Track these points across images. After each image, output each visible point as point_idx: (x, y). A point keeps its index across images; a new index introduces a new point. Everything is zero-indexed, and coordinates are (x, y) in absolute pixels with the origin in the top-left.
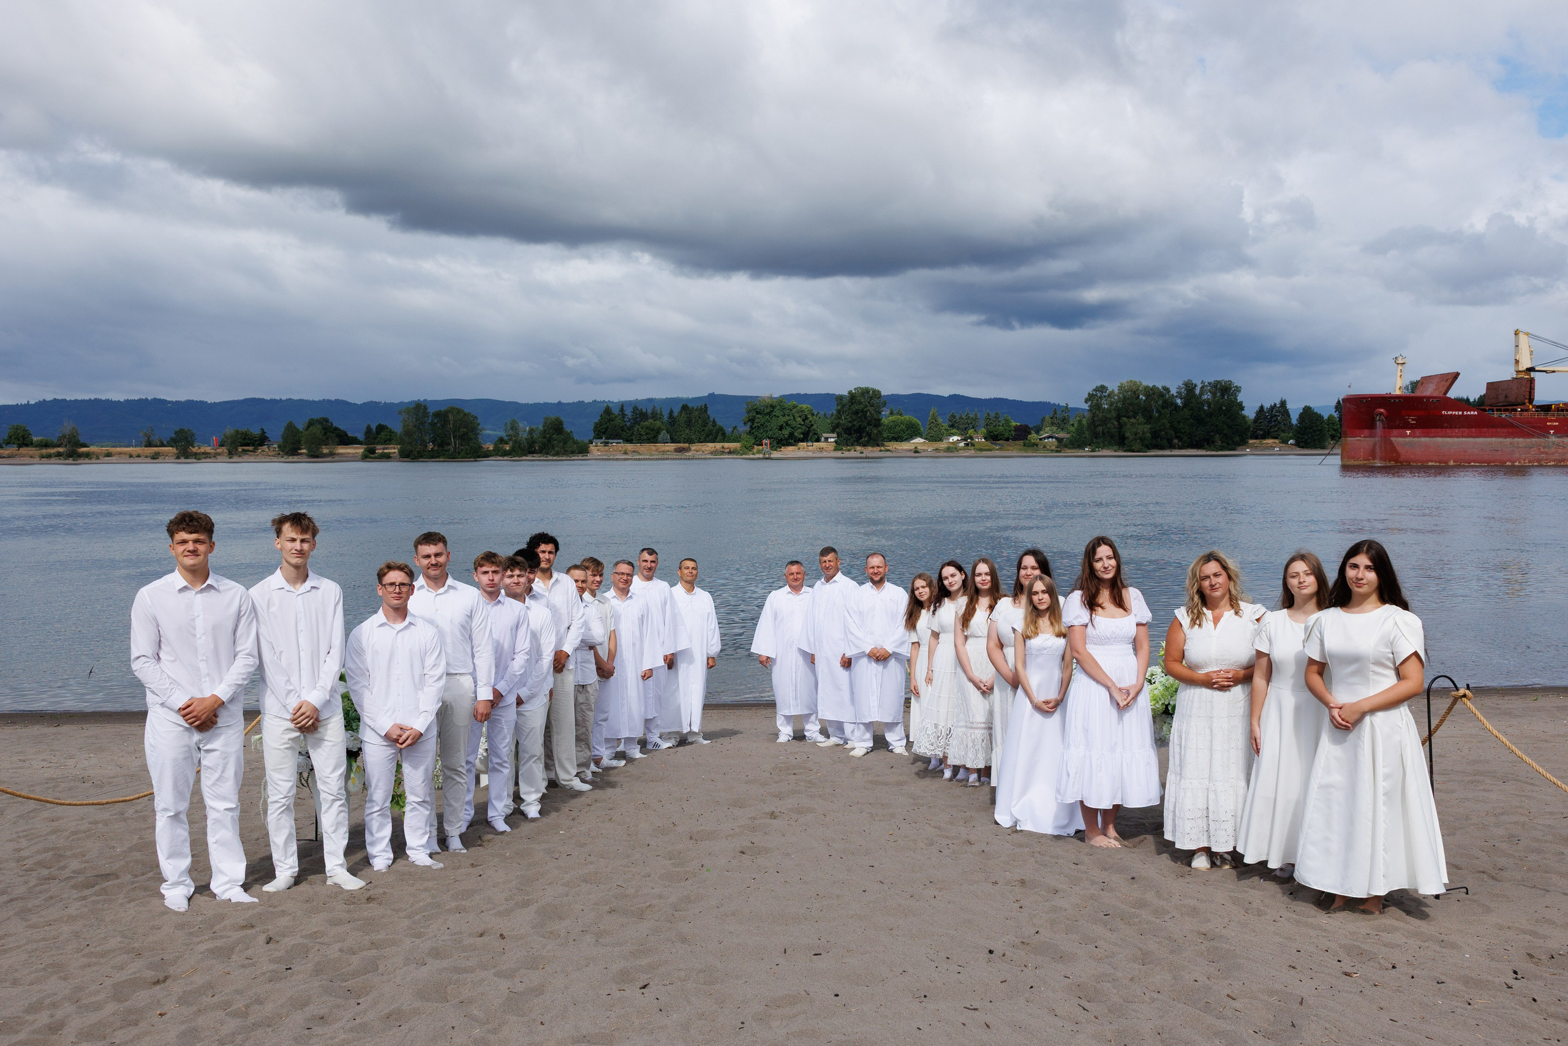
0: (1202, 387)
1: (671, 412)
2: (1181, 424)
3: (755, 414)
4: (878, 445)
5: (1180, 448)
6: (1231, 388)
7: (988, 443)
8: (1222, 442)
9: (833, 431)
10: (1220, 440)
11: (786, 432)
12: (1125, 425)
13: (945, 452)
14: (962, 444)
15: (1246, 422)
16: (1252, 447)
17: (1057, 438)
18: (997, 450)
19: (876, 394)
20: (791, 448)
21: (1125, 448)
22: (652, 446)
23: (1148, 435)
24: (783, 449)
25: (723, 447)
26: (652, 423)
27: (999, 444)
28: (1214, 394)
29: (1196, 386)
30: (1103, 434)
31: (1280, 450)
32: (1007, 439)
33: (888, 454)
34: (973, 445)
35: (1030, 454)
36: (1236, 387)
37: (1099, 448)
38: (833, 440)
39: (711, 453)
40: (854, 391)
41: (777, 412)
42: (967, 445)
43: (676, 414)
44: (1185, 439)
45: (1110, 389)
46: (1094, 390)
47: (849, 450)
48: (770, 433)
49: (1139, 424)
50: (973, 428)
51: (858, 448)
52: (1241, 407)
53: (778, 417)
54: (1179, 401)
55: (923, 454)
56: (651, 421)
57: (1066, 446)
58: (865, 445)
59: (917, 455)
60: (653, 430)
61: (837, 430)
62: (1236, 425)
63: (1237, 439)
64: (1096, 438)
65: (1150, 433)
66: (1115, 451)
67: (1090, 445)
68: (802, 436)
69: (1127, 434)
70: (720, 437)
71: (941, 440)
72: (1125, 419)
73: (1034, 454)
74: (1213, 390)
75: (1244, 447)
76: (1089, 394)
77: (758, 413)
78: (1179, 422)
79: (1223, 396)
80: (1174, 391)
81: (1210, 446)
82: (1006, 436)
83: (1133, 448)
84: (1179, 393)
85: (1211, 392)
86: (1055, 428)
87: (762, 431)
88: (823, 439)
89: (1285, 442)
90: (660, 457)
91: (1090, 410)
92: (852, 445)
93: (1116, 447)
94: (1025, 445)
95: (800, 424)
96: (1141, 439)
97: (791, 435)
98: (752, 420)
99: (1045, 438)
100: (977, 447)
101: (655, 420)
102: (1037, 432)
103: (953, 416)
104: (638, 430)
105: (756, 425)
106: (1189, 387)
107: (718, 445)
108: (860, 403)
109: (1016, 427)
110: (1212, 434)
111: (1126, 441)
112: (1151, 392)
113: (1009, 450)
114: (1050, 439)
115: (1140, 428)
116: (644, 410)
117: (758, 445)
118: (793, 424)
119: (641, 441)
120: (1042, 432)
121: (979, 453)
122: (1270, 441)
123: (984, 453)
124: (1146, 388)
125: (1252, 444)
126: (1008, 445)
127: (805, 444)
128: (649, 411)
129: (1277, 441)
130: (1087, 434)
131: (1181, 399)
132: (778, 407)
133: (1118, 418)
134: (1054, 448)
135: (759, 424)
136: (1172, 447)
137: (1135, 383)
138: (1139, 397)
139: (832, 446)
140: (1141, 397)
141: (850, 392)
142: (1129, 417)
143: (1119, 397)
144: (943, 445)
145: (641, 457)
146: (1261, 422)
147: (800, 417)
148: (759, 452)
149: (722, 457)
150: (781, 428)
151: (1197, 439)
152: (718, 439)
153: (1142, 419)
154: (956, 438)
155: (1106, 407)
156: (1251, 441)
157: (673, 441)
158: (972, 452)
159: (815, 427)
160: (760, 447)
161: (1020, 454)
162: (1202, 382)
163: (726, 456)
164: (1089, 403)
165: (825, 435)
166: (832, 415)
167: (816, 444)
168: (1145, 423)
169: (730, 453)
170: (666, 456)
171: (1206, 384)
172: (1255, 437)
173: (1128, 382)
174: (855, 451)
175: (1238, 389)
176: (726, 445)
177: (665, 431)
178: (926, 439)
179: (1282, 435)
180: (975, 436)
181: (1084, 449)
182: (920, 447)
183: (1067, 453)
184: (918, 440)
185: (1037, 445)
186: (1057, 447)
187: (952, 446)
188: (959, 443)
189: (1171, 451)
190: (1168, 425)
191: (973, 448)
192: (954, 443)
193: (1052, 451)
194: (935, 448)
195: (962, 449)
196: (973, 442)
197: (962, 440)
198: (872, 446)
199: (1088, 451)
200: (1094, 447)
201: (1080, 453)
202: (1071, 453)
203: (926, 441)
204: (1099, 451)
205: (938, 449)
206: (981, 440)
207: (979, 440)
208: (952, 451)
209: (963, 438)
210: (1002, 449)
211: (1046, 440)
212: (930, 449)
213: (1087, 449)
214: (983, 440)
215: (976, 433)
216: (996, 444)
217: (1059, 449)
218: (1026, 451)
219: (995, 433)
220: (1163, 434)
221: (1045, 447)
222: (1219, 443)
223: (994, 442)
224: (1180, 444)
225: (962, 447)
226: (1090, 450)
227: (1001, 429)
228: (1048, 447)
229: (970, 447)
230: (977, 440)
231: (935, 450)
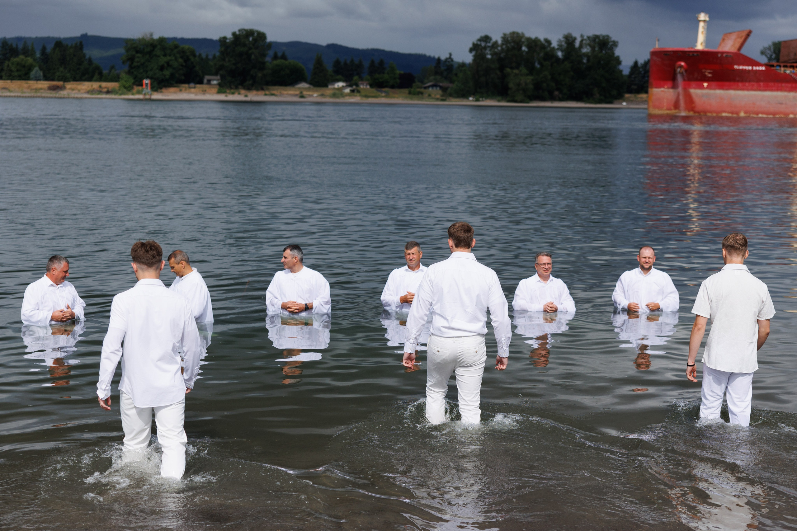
0: (582, 41)
1: (44, 49)
2: (562, 77)
3: (134, 53)
4: (262, 89)
5: (561, 100)
6: (608, 43)
7: (373, 90)
8: (601, 95)
9: (216, 74)
10: (599, 93)
11: (167, 73)
12: (508, 75)
13: (331, 98)
14: (347, 90)
15: (622, 75)
16: (628, 101)
17: (441, 88)
18: (383, 97)
19: (261, 36)
20: (172, 89)
21: (508, 98)
22: (24, 84)
23: (531, 86)
24: (164, 90)
25: (100, 87)
26: (23, 60)
27: (385, 92)
28: (593, 48)
29: (575, 39)
30: (487, 84)
32: (393, 87)
33: (274, 98)
34: (358, 91)
35: (416, 102)
36: (614, 42)
37: (482, 97)
38: (215, 82)
39: (88, 92)
40: (238, 33)
41: (158, 52)
42: (352, 91)
43: (49, 50)
44: (566, 90)
45: (494, 39)
46: (480, 40)
47: (233, 93)
48: (150, 73)
49: (522, 75)
50: (358, 74)
51: (243, 92)
52: (618, 61)
53: (159, 56)
54: (560, 54)
55: (309, 99)
56: (22, 57)
57: (451, 95)
58: (249, 88)
59: (302, 100)
60: (24, 66)
61: (221, 72)
62: (613, 79)
63: (615, 92)
64: (480, 87)
65: (533, 84)
66: (499, 101)
67: (474, 94)
68: (183, 78)
69: (511, 85)
70: (96, 76)
71: (326, 86)
72: (508, 70)
74: (592, 43)
75: (620, 101)
76: (474, 44)
77: (137, 52)
78: (559, 74)
79: (601, 49)
80: (555, 44)
81: (589, 99)
82: (391, 83)
83: (516, 98)
84: (560, 46)
85: (590, 46)
86: (438, 77)
87: (141, 71)
88: (205, 81)
90: (32, 94)
91: (474, 60)
92: (237, 88)
93: (500, 98)
94: (410, 93)
95: (182, 65)
96: (525, 90)
97: (172, 75)
98: (131, 59)
99: (429, 87)
100: (363, 93)
101: (26, 57)
102: (422, 82)
103: (337, 63)
104: (8, 65)
105: (135, 64)
106: (569, 40)
107: (95, 85)
108: (244, 45)
109: (400, 75)
110: (591, 87)
111: (509, 91)
112: (534, 44)
113: (394, 97)
114: (435, 88)
115: (523, 78)
116: (14, 46)
117: (138, 85)
118: (175, 64)
119: (11, 77)
120: (426, 81)
121: (365, 100)
122: (644, 96)
123: (369, 100)
124: (529, 39)
125: (628, 98)
126: (394, 93)
127: (187, 85)
128: (21, 46)
130: (471, 84)
131: (562, 51)
132: (159, 47)
133: (502, 69)
134: (438, 96)
135: (139, 64)
136: (552, 98)
137: (518, 33)
138: (520, 48)
139: (215, 90)
140: (524, 48)
141: (234, 34)
142: (512, 68)
143: (502, 49)
144: (328, 91)
145: (12, 94)
146: (635, 77)
147: (182, 57)
148: (139, 92)
149: (99, 96)
150: (162, 68)
151: (577, 91)
152: (95, 78)
153: (524, 71)
154: (341, 84)
155: (489, 57)
156: (627, 95)
157: (46, 78)
158: (357, 98)
159: (197, 68)
160: (140, 88)
161: (406, 102)
162: (582, 36)
163: (104, 96)
164: (474, 53)
165: (207, 77)
166: (214, 57)
167: (198, 86)
168: (527, 75)
169: (108, 92)
170: (39, 94)
171: (585, 37)
172: (630, 91)
173: (511, 34)
174: (239, 94)
175: (615, 44)
176: (104, 84)
177: (37, 68)
178: (311, 84)
180: (360, 82)
181: (468, 99)
182: (305, 93)
183: (452, 101)
184: (303, 85)
185: (422, 93)
186: (442, 96)
187: (337, 92)
188: (344, 89)
189: (552, 103)
190: (549, 77)
191: (358, 94)
192: (340, 89)
193: (437, 99)
194: (320, 93)
195: (347, 95)
196: (358, 88)
197: (348, 86)
198: (257, 90)
199: (473, 101)
200: (477, 97)
201: (464, 102)
202: (456, 101)
203: (312, 87)
204: (483, 101)
205: (322, 95)
206: (366, 86)
207: (365, 87)
208: (338, 97)
209: (348, 84)
210: (387, 96)
211: (430, 89)
212: (315, 95)
213: (471, 99)
214: (368, 87)
215: (361, 79)
216: (382, 92)
217: (444, 98)
218: (412, 99)
219: (381, 80)
220: (544, 85)
221: (430, 95)
222: (597, 96)
223: (379, 89)
224: (560, 96)
225: (347, 93)
226: (474, 99)
227: (386, 76)
228: (433, 96)
229: (355, 94)
230: (362, 87)
231: (319, 95)
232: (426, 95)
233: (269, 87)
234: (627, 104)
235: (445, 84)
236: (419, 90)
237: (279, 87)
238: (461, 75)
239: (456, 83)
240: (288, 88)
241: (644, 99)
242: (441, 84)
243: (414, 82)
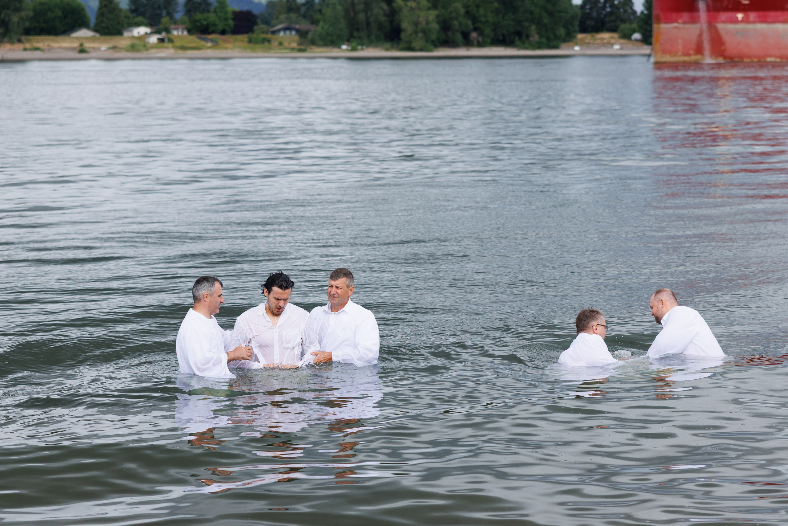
2: (482, 11)
4: (20, 41)
5: (481, 45)
7: (194, 38)
8: (541, 37)
10: (538, 33)
12: (400, 9)
13: (127, 50)
14: (154, 39)
16: (582, 43)
17: (298, 31)
18: (209, 48)
21: (402, 45)
23: (435, 26)
27: (212, 40)
30: (368, 24)
31: (621, 49)
32: (223, 32)
33: (37, 54)
34: (171, 41)
35: (260, 54)
37: (362, 44)
42: (161, 40)
44: (488, 31)
49: (420, 9)
50: (168, 15)
57: (313, 43)
59: (83, 55)
62: (560, 12)
63: (562, 31)
64: (358, 30)
65: (438, 23)
66: (387, 50)
67: (348, 40)
69: (405, 25)
71: (119, 33)
73: (266, 54)
75: (571, 44)
78: (478, 6)
81: (523, 43)
82: (220, 27)
83: (413, 45)
86: (293, 16)
89: (627, 36)
93: (388, 45)
94: (250, 41)
96: (425, 32)
99: (279, 31)
100: (178, 43)
102: (267, 22)
109: (235, 13)
110: (526, 24)
111: (403, 35)
113: (226, 48)
114: (288, 32)
115: (422, 14)
120: (274, 22)
121: (181, 53)
122: (606, 36)
123: (190, 53)
125: (582, 40)
126: (225, 41)
129: (616, 35)
130: (343, 24)
134: (294, 45)
136: (468, 43)
144: (123, 41)
146: (591, 8)
151: (505, 32)
154: (142, 30)
156: (580, 36)
158: (169, 51)
161: (244, 54)
168: (429, 9)
172: (584, 30)
178: (96, 30)
179: (623, 26)
180: (173, 26)
181: (340, 47)
182: (87, 45)
183: (315, 52)
184: (84, 33)
185: (269, 41)
186: (300, 44)
187: (137, 42)
188: (148, 38)
189: (468, 50)
190: (462, 11)
191: (170, 45)
192: (141, 38)
193: (293, 49)
194: (111, 45)
195: (153, 47)
196: (170, 36)
197: (152, 33)
198: (11, 42)
199: (347, 50)
200: (354, 44)
201: (335, 52)
202: (322, 52)
203: (97, 35)
204: (362, 49)
205: (114, 48)
206: (182, 32)
207: (180, 33)
208: (138, 51)
209: (154, 30)
210: (216, 45)
211: (282, 34)
212: (104, 47)
213: (344, 47)
214: (185, 33)
215: (175, 23)
216: (206, 40)
217: (303, 47)
218: (253, 50)
219: (205, 23)
220: (456, 23)
221: (281, 44)
222: (535, 38)
223: (203, 36)
224: (480, 39)
225: (153, 44)
226: (349, 48)
227: (212, 17)
228: (286, 44)
229: (166, 44)
230: (175, 33)
231: (110, 48)
232: (276, 43)
233: (31, 38)
234: (581, 49)
235: (304, 25)
236: (264, 36)
237: (47, 37)
238: (328, 12)
239: (321, 23)
240: (60, 38)
241: (605, 41)
242: (297, 27)
243: (255, 23)
